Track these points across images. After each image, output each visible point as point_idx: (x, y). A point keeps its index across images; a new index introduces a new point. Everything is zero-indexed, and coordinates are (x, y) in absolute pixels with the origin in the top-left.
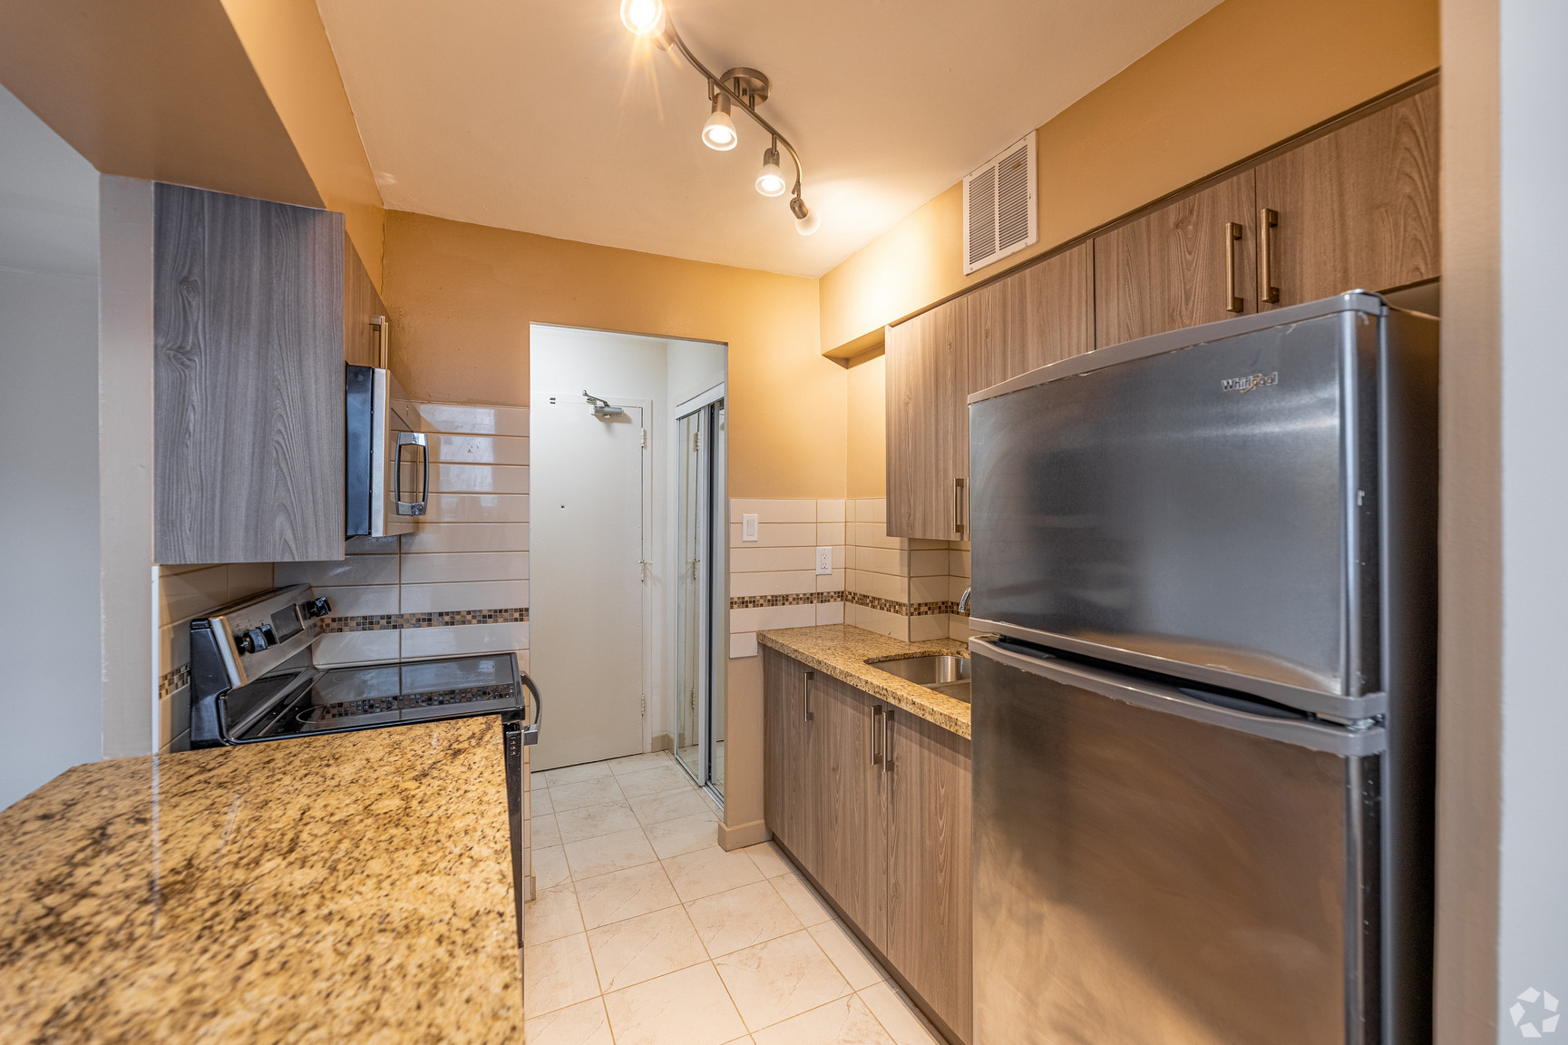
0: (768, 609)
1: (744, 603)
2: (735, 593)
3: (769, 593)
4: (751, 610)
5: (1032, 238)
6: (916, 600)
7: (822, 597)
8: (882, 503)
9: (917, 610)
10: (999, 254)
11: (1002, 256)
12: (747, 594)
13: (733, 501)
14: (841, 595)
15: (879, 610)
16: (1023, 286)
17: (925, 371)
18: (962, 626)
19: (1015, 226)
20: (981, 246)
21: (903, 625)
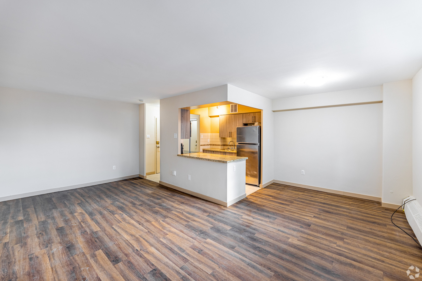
0: (203, 146)
1: (202, 145)
2: (201, 144)
3: (204, 144)
4: (202, 146)
5: (237, 112)
6: (221, 144)
7: (208, 145)
8: (219, 134)
9: (222, 145)
10: (234, 112)
11: (234, 113)
12: (202, 144)
13: (201, 134)
14: (210, 145)
15: (216, 146)
16: (236, 115)
17: (225, 121)
18: (226, 147)
19: (236, 111)
20: (232, 111)
21: (220, 147)
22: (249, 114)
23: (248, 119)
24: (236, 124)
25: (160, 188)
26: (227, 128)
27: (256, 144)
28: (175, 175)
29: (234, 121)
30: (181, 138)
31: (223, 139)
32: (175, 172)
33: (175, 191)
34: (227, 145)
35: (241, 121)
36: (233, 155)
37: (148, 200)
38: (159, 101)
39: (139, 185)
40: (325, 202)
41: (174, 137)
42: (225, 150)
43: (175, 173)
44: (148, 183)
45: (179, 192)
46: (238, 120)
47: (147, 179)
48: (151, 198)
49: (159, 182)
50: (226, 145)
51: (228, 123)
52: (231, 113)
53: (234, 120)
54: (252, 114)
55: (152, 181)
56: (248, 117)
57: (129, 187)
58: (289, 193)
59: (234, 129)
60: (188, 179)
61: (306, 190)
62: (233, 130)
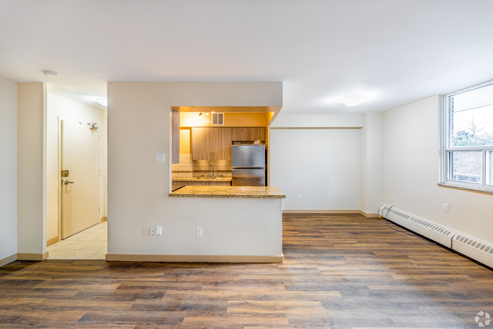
6: (193, 170)
15: (183, 173)
16: (222, 130)
17: (202, 136)
18: (200, 174)
19: (221, 122)
20: (215, 122)
21: (191, 175)
22: (241, 129)
23: (240, 135)
24: (222, 141)
25: (122, 270)
26: (207, 147)
27: (260, 168)
28: (161, 233)
29: (218, 137)
30: (172, 163)
31: (195, 162)
32: (161, 228)
33: (162, 265)
34: (201, 171)
35: (230, 138)
36: (223, 185)
37: (135, 308)
38: (106, 83)
39: (50, 280)
40: (339, 224)
41: (157, 161)
42: (199, 178)
43: (160, 231)
44: (71, 268)
45: (175, 265)
46: (225, 136)
47: (50, 258)
48: (138, 302)
49: (104, 258)
50: (198, 171)
51: (208, 139)
52: (212, 125)
53: (217, 134)
54: (245, 128)
55: (76, 260)
56: (240, 132)
57: (22, 297)
58: (298, 222)
59: (217, 148)
60: (198, 236)
61: (304, 215)
62: (217, 150)
